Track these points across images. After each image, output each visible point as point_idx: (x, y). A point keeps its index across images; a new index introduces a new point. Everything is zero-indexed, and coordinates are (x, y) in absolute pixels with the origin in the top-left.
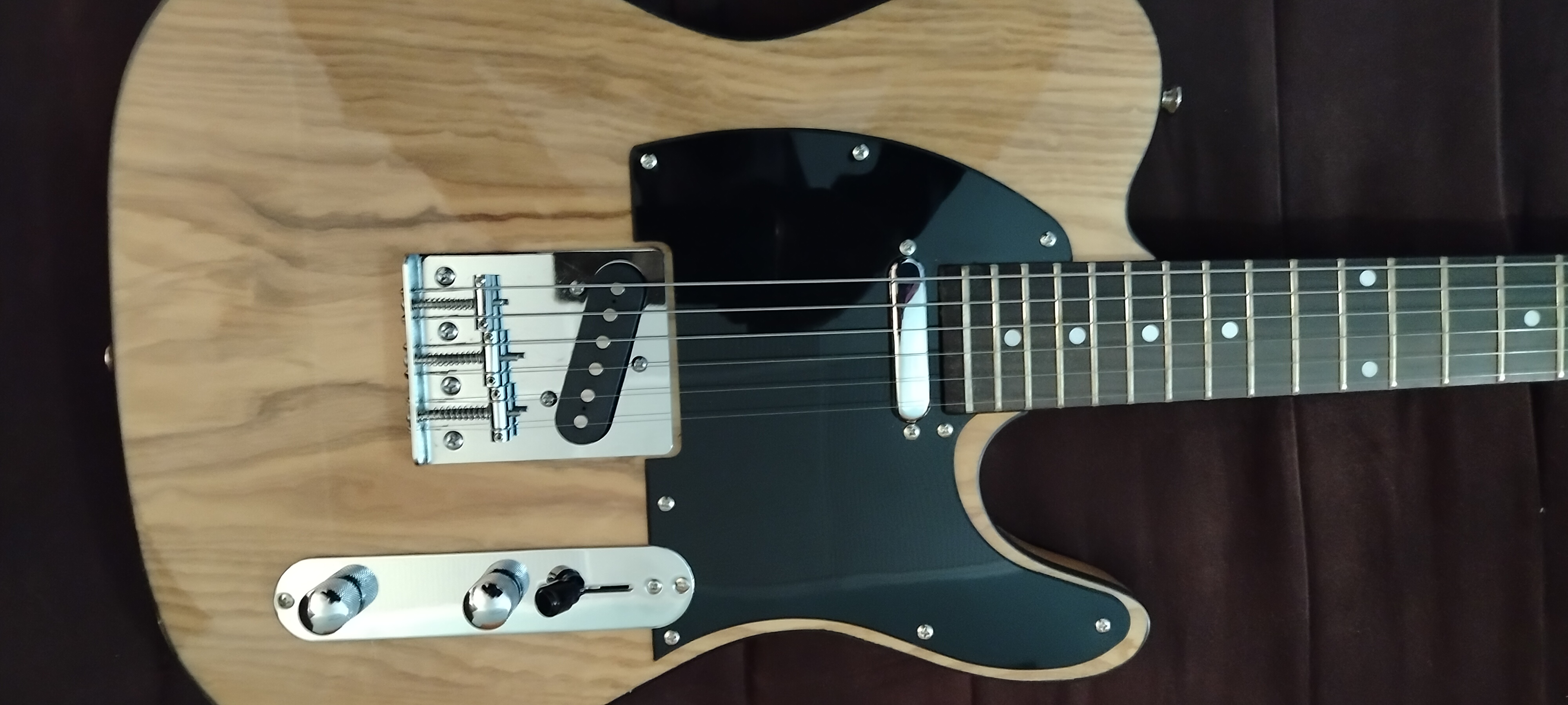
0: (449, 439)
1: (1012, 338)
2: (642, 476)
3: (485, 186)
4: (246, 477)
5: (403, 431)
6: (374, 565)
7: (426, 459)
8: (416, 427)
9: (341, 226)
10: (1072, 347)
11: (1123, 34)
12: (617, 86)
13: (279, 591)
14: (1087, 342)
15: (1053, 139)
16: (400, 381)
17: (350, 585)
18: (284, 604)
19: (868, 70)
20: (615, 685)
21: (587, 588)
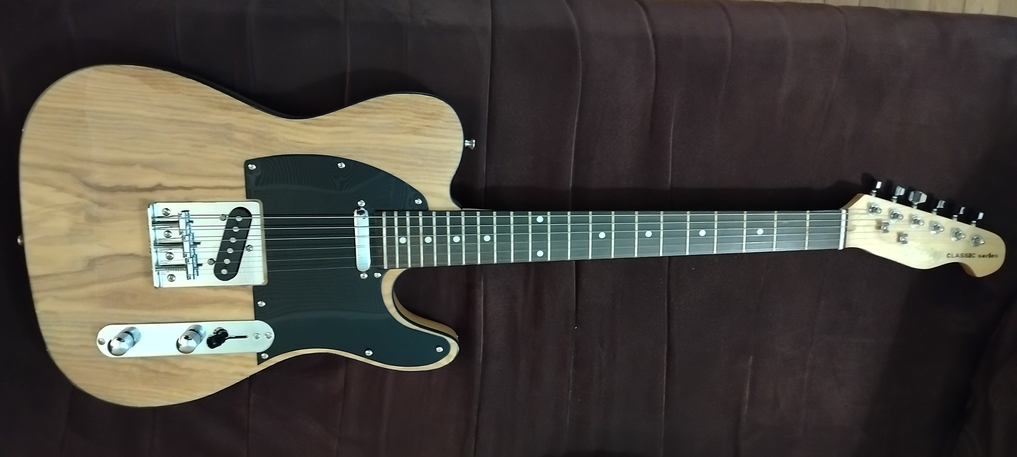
0: (169, 277)
1: (403, 240)
2: (252, 293)
3: (183, 175)
4: (82, 292)
5: (150, 274)
6: (140, 328)
7: (160, 286)
8: (155, 273)
9: (121, 191)
10: (426, 244)
11: (447, 122)
12: (238, 136)
13: (98, 338)
14: (432, 243)
15: (420, 162)
16: (148, 254)
17: (129, 336)
18: (101, 343)
19: (345, 132)
20: (242, 374)
21: (229, 337)
